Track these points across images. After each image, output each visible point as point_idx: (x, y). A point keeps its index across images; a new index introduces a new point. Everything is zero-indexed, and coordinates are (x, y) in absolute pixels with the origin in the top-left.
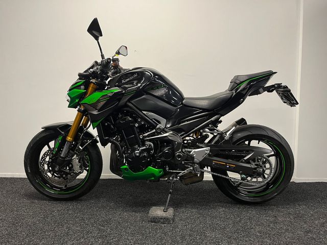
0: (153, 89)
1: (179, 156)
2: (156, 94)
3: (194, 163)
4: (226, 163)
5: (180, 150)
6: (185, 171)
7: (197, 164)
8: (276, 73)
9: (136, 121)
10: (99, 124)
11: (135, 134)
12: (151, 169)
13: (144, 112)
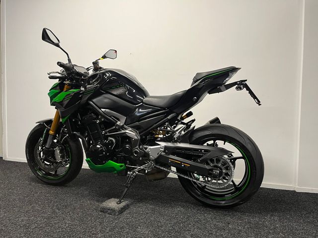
0: (111, 88)
1: (136, 152)
2: (115, 93)
3: (150, 160)
4: (181, 162)
5: (137, 147)
6: (141, 167)
7: (152, 160)
8: (240, 69)
9: (97, 118)
10: (67, 120)
11: (98, 130)
12: (111, 163)
13: (102, 110)
